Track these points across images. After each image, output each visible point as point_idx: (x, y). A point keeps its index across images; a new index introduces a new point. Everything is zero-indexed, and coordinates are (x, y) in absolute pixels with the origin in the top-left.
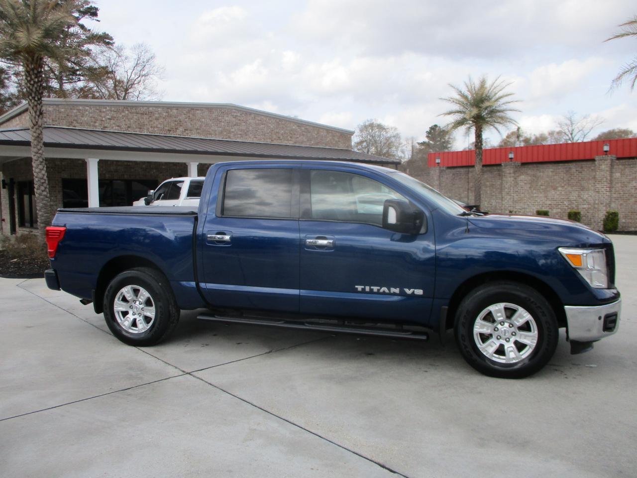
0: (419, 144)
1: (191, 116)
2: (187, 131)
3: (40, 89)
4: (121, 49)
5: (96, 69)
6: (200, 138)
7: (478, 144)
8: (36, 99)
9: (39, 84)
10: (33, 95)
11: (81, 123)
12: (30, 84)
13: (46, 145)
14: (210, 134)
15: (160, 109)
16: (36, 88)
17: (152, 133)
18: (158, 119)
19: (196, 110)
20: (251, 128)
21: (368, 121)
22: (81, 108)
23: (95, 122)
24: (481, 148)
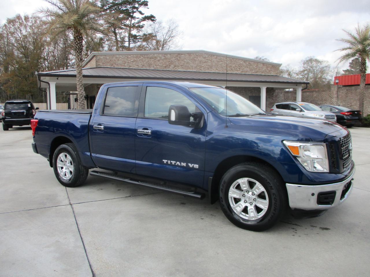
0: (344, 71)
1: (178, 58)
2: (176, 67)
3: (81, 47)
4: (160, 23)
5: (147, 35)
6: (184, 71)
7: (363, 69)
8: (79, 52)
9: (80, 44)
10: (77, 50)
11: (118, 64)
12: (76, 44)
13: (85, 76)
14: (189, 68)
15: (160, 55)
16: (79, 47)
17: (155, 69)
18: (159, 61)
19: (181, 54)
20: (214, 64)
21: (308, 57)
22: (117, 56)
23: (125, 64)
24: (365, 72)
